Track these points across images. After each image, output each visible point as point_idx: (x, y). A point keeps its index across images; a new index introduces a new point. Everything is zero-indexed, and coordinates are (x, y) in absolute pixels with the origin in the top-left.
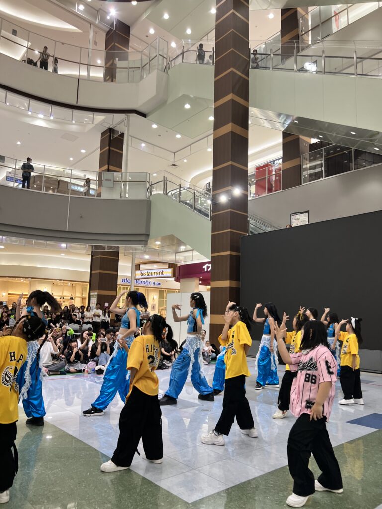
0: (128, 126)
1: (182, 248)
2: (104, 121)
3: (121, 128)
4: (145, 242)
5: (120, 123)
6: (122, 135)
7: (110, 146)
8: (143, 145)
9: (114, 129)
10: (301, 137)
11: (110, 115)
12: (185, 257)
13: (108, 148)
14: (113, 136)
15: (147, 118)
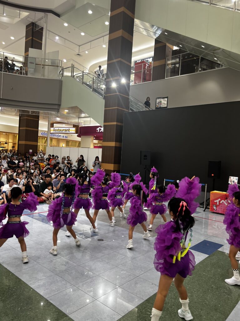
0: (46, 22)
1: (83, 115)
2: (28, 17)
3: (41, 24)
4: (58, 110)
5: (40, 19)
6: (42, 29)
7: (33, 37)
8: (57, 38)
9: (36, 23)
10: (167, 44)
11: (33, 13)
12: (85, 121)
13: (31, 38)
14: (35, 29)
15: (61, 18)
